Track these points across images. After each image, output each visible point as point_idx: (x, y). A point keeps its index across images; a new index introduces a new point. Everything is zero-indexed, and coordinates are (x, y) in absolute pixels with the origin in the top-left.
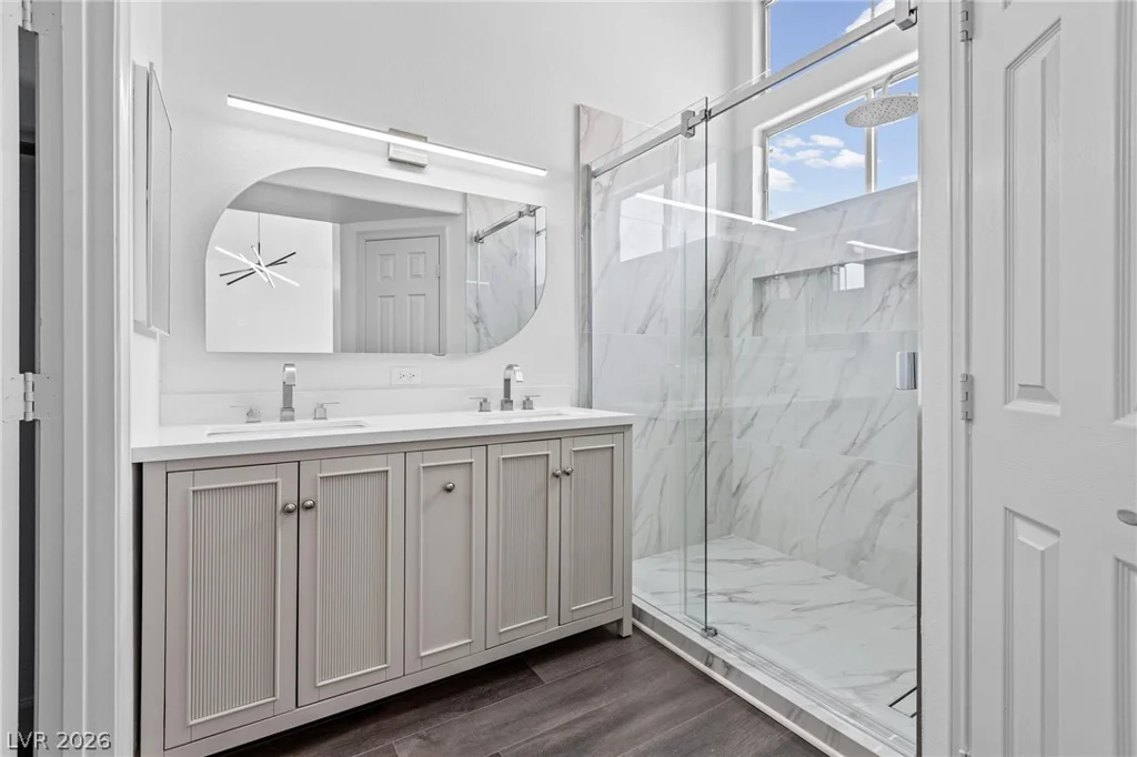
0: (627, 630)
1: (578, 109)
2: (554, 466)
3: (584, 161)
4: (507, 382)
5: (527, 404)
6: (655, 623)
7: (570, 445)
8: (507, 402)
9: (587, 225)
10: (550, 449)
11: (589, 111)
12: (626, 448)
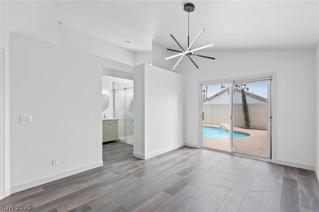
0: (118, 141)
1: (113, 82)
2: (110, 123)
3: (114, 89)
4: (104, 115)
5: (107, 118)
6: (121, 140)
7: (111, 121)
8: (105, 117)
9: (114, 96)
10: (110, 122)
11: (115, 82)
12: (118, 122)
